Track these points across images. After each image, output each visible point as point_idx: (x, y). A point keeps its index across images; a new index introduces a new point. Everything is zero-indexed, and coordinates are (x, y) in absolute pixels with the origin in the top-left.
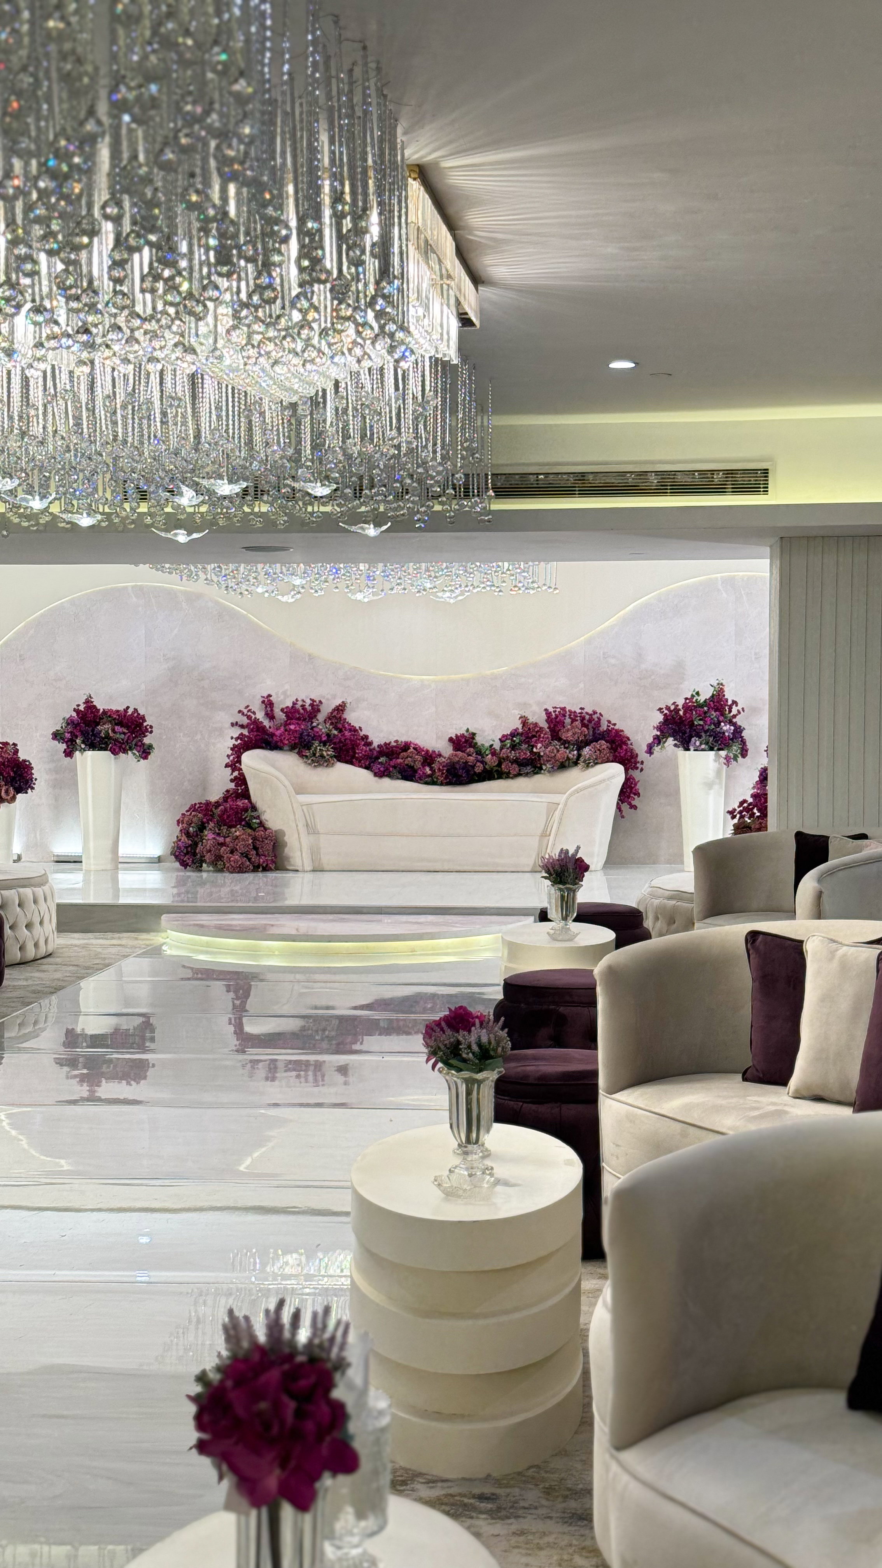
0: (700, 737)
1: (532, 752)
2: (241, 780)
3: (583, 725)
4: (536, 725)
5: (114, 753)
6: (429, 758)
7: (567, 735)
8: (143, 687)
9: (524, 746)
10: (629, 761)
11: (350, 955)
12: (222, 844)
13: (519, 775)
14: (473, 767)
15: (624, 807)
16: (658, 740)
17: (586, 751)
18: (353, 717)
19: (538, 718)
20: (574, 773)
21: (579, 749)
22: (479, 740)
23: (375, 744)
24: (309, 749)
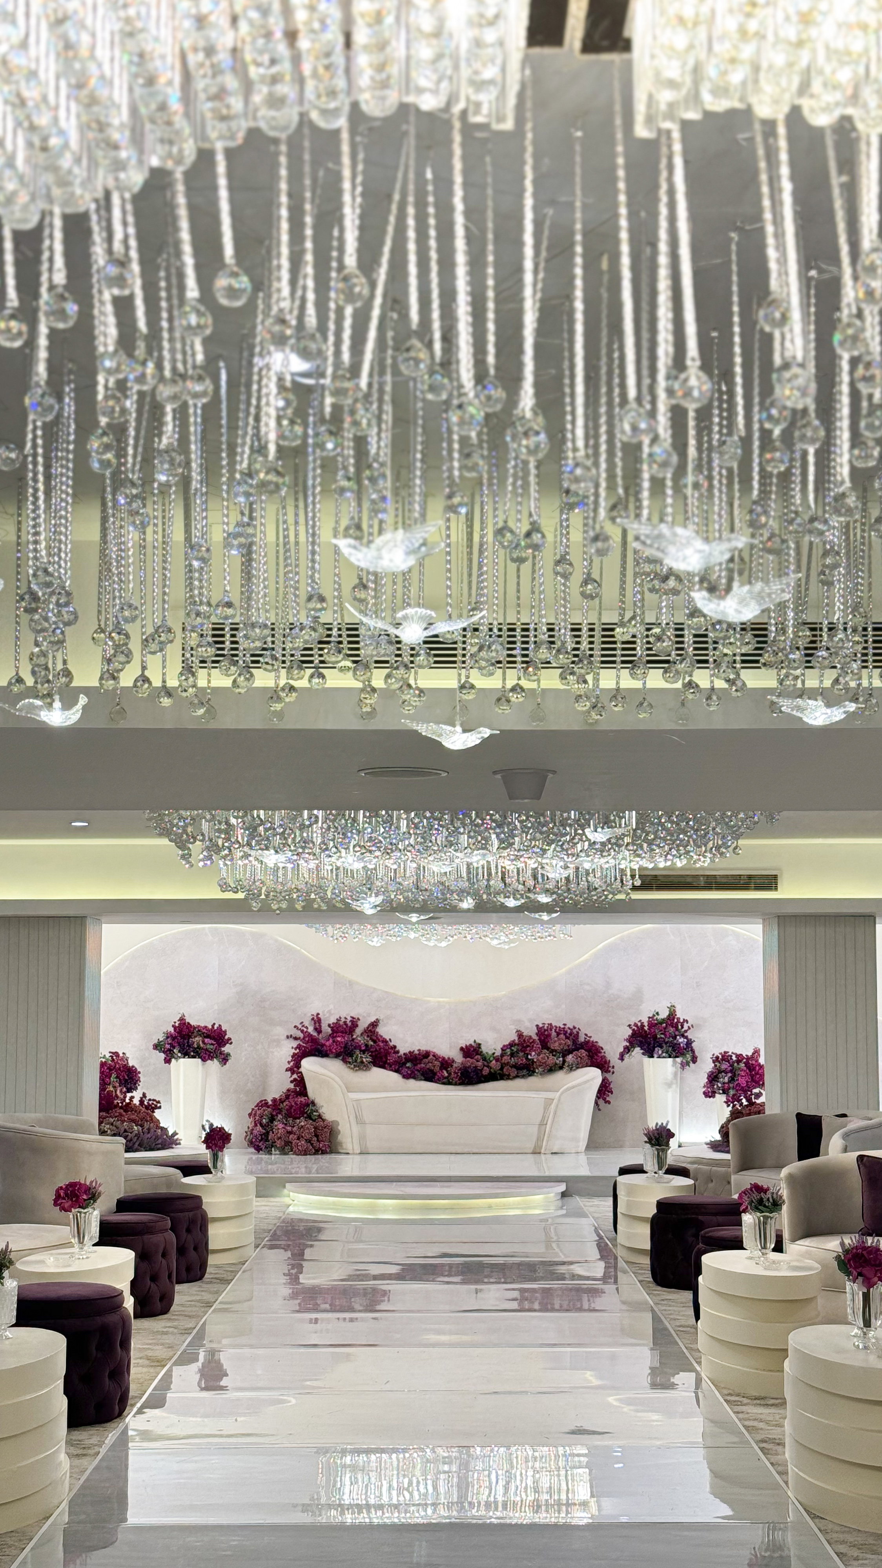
0: (661, 1047)
1: (527, 1058)
2: (300, 1082)
3: (567, 1038)
4: (530, 1037)
5: (204, 1060)
6: (446, 1064)
7: (555, 1046)
8: (216, 1007)
9: (521, 1054)
10: (603, 1065)
11: (444, 1209)
12: (290, 1133)
13: (517, 1077)
14: (481, 1070)
15: (601, 1102)
16: (627, 1050)
17: (570, 1058)
18: (383, 1031)
19: (530, 1031)
20: (560, 1076)
21: (564, 1056)
22: (484, 1049)
23: (402, 1053)
24: (352, 1056)
